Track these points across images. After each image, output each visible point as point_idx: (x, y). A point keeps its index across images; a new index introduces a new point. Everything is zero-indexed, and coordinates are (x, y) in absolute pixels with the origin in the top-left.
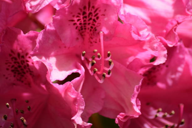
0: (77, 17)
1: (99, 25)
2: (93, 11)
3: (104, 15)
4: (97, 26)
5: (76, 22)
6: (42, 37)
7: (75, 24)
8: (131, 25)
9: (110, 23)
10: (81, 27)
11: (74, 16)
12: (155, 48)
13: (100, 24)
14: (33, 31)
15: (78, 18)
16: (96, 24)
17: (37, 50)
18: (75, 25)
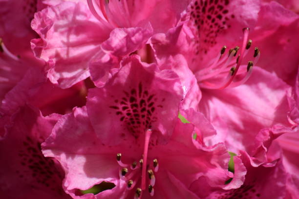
0: (122, 103)
1: (155, 120)
2: (146, 99)
3: (162, 107)
4: (153, 121)
5: (121, 110)
6: (65, 124)
7: (118, 113)
8: (194, 126)
9: (169, 119)
10: (131, 119)
11: (116, 101)
12: (225, 164)
13: (156, 118)
14: (57, 114)
15: (123, 105)
16: (151, 118)
17: (52, 142)
18: (120, 115)
